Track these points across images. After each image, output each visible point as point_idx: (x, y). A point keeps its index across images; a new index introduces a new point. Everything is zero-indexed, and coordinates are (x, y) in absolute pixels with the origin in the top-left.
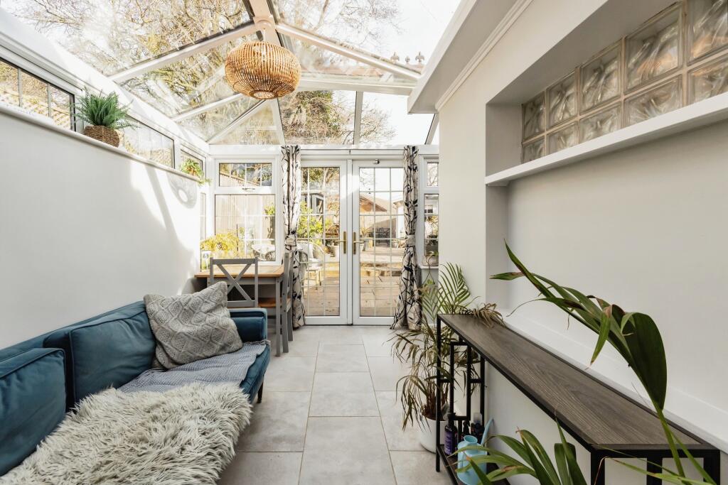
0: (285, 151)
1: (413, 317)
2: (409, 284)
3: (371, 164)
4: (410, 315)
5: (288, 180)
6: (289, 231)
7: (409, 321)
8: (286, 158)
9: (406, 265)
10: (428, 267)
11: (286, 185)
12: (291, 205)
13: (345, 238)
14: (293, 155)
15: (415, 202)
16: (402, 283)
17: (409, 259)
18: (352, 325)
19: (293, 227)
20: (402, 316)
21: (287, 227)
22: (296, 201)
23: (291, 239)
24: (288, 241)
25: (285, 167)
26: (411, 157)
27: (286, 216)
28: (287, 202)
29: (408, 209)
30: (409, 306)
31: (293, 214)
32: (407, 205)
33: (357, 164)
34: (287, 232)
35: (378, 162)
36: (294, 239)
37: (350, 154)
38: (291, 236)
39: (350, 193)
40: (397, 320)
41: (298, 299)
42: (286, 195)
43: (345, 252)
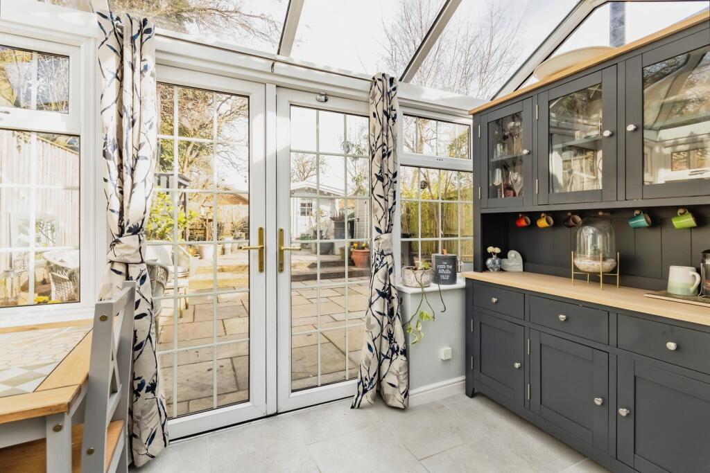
0: (108, 26)
1: (396, 383)
2: (385, 323)
3: (311, 100)
4: (391, 379)
5: (120, 100)
6: (122, 227)
7: (387, 390)
8: (112, 41)
9: (381, 289)
10: (419, 290)
11: (113, 112)
12: (128, 162)
13: (261, 241)
14: (133, 39)
15: (395, 175)
16: (374, 321)
17: (386, 277)
18: (277, 414)
19: (132, 218)
20: (374, 381)
21: (116, 216)
22: (141, 153)
23: (128, 247)
24: (120, 252)
25: (111, 63)
26: (387, 95)
27: (112, 188)
28: (116, 154)
29: (384, 187)
30: (386, 363)
31: (133, 186)
32: (380, 178)
33: (287, 97)
34: (116, 231)
35: (326, 100)
36: (136, 245)
37: (272, 73)
38: (129, 240)
39: (271, 152)
40: (365, 391)
41: (150, 395)
42: (112, 135)
43: (261, 270)
